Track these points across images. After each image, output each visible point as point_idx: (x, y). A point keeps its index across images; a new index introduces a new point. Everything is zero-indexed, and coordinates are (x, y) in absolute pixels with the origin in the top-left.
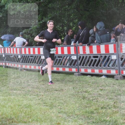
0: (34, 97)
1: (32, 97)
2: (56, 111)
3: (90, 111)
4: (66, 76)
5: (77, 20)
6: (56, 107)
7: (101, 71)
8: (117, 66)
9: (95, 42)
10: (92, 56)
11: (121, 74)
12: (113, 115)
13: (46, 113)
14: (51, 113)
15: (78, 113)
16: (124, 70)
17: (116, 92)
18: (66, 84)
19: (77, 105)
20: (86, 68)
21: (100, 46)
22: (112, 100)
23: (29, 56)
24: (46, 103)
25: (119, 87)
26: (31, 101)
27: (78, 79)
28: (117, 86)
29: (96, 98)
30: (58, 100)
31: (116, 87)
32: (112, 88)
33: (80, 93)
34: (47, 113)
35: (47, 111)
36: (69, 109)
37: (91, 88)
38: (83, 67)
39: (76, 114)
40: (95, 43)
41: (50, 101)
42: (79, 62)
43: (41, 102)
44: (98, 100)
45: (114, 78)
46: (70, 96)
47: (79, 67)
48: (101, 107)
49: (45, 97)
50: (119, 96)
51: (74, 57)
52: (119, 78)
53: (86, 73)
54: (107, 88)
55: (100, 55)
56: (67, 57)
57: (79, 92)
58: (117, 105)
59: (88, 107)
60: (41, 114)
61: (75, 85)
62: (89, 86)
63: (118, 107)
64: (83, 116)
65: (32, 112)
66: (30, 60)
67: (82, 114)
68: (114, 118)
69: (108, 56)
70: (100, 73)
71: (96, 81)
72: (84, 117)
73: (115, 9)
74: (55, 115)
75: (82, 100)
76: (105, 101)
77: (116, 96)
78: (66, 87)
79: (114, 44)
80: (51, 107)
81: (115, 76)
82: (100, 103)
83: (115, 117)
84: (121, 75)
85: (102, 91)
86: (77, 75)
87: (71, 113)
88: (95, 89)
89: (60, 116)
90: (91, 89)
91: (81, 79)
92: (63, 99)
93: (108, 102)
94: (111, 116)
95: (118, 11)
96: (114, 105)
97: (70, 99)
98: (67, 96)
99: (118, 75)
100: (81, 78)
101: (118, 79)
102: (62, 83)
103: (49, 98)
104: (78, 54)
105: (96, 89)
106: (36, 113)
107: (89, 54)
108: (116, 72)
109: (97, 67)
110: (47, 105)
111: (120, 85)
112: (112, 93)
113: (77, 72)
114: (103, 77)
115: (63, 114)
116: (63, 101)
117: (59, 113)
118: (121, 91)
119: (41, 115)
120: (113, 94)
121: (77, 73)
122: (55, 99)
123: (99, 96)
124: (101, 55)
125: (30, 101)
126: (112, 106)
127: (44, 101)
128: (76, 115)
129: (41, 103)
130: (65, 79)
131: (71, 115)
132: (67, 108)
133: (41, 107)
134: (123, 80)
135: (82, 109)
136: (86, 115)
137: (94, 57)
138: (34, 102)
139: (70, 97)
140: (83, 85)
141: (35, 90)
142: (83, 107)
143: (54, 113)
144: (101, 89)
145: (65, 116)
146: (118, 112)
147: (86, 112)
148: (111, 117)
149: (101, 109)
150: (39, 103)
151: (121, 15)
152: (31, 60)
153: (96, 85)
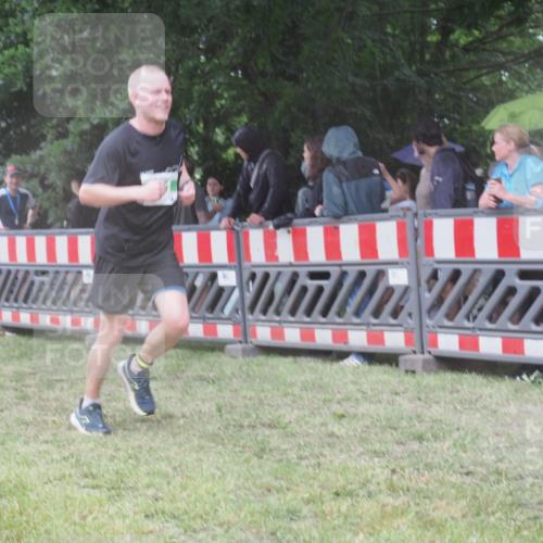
0: (44, 447)
1: (33, 447)
2: (137, 509)
3: (285, 508)
4: (189, 359)
5: (244, 119)
6: (136, 493)
7: (341, 336)
8: (410, 315)
9: (317, 211)
10: (303, 271)
11: (426, 348)
12: (382, 524)
13: (90, 519)
14: (111, 517)
15: (231, 516)
16: (439, 330)
17: (404, 423)
18: (188, 394)
19: (231, 483)
20: (279, 322)
21: (337, 228)
22: (384, 462)
23: (27, 273)
24: (94, 477)
25: (418, 402)
26: (28, 465)
27: (240, 368)
28: (411, 401)
29: (316, 451)
30: (147, 463)
31: (405, 405)
32: (385, 409)
33: (247, 431)
34: (95, 519)
35: (97, 508)
36: (193, 499)
37: (298, 408)
38: (263, 318)
39: (221, 520)
40: (314, 216)
41: (113, 466)
42: (249, 296)
43: (73, 472)
44: (322, 460)
45: (397, 365)
46: (203, 442)
47: (249, 317)
48: (334, 490)
49: (92, 450)
50: (413, 442)
51: (225, 276)
52: (418, 367)
53: (277, 343)
54: (364, 408)
55: (340, 265)
56: (197, 274)
57: (242, 426)
58: (405, 483)
59: (278, 492)
60: (66, 521)
61: (227, 394)
62: (288, 400)
63: (408, 490)
64: (254, 531)
65: (28, 516)
66: (35, 289)
67: (249, 519)
68: (387, 536)
69: (371, 271)
70: (340, 346)
71: (321, 379)
72: (258, 533)
73: (408, 72)
74: (130, 527)
75: (255, 460)
76: (352, 464)
77: (402, 443)
78: (184, 404)
79: (400, 220)
80: (113, 492)
81: (401, 358)
82: (329, 474)
83: (390, 533)
84: (430, 353)
85: (344, 421)
86: (240, 352)
87: (201, 517)
88: (312, 413)
89: (151, 532)
90: (296, 411)
91: (255, 368)
92: (168, 458)
93: (366, 470)
94: (373, 528)
95: (422, 82)
96: (391, 480)
97: (201, 455)
98: (187, 446)
99: (415, 352)
100: (258, 365)
101: (414, 372)
102: (172, 387)
103: (111, 452)
104: (245, 264)
105: (316, 412)
106: (47, 518)
107: (291, 265)
108: (408, 341)
109: (324, 320)
110: (95, 482)
111: (422, 397)
112: (383, 429)
113: (241, 342)
114: (352, 361)
115: (167, 521)
116: (170, 463)
117: (147, 516)
118: (427, 419)
119: (66, 529)
120: (388, 435)
121: (239, 346)
122: (136, 456)
123: (329, 445)
124: (344, 268)
125: (21, 468)
126: (383, 487)
127: (85, 468)
128: (221, 525)
129: (70, 476)
130: (183, 371)
131: (198, 524)
132: (184, 494)
133: (72, 491)
134: (436, 372)
135: (252, 498)
136: (266, 527)
137: (313, 276)
138: (42, 470)
139: (202, 448)
140: (262, 395)
141: (50, 418)
142: (254, 489)
143: (124, 517)
144: (340, 411)
145: (172, 529)
146: (402, 513)
147: (268, 512)
148: (371, 534)
149: (334, 499)
150: (64, 476)
151: (437, 96)
152: (40, 290)
153: (318, 396)
